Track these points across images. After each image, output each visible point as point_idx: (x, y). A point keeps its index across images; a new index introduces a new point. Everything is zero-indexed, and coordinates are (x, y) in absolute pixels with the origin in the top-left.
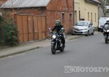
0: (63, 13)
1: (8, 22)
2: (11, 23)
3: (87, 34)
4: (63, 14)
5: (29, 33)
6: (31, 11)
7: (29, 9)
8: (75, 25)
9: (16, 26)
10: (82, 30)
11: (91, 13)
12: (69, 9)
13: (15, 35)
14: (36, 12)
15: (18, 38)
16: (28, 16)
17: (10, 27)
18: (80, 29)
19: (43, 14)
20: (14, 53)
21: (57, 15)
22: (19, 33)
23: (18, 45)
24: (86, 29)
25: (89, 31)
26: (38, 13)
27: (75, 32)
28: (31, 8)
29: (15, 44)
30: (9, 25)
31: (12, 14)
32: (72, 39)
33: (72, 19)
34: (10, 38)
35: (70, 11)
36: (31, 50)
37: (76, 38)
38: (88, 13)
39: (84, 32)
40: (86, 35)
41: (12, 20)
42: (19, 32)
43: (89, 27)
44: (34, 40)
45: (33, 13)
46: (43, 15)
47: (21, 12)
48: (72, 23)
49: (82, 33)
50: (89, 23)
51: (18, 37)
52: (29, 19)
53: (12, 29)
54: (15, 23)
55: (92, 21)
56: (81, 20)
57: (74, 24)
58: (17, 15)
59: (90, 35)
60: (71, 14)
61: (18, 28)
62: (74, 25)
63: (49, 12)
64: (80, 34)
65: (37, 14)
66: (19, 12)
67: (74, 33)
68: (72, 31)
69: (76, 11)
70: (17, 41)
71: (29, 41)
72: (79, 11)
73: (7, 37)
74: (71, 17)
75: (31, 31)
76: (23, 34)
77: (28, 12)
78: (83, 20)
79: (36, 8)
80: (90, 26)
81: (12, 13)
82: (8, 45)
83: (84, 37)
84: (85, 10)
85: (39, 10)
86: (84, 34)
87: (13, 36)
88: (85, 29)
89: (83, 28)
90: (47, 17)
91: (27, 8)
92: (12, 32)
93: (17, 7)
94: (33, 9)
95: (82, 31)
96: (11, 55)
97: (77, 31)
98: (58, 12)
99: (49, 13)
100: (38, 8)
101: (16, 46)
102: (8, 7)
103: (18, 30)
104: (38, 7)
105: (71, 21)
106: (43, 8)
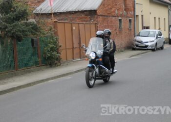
0: (120, 18)
1: (45, 32)
2: (50, 34)
3: (154, 48)
4: (120, 20)
5: (73, 48)
6: (75, 16)
7: (72, 13)
8: (137, 36)
9: (56, 39)
10: (147, 42)
11: (159, 18)
12: (127, 13)
13: (55, 50)
14: (82, 18)
15: (59, 55)
16: (73, 24)
17: (49, 39)
18: (143, 41)
19: (92, 20)
20: (56, 76)
21: (111, 22)
22: (60, 48)
23: (59, 65)
24: (153, 41)
25: (156, 43)
26: (86, 19)
27: (137, 46)
28: (76, 12)
29: (56, 64)
30: (47, 37)
31: (49, 22)
32: (133, 56)
33: (132, 27)
34: (49, 55)
35: (129, 15)
36: (78, 71)
37: (138, 54)
38: (155, 18)
39: (149, 45)
40: (153, 50)
41: (51, 30)
42: (60, 46)
43: (157, 38)
44: (80, 57)
45: (79, 19)
46: (93, 22)
47: (62, 18)
48: (133, 33)
49: (147, 46)
50: (157, 33)
51: (60, 53)
52: (74, 28)
53: (52, 42)
54: (55, 34)
55: (160, 29)
56: (144, 28)
57: (135, 34)
58: (58, 23)
59: (159, 49)
60: (130, 20)
61: (59, 41)
62: (135, 36)
63: (101, 17)
64: (144, 48)
65: (85, 21)
66: (58, 18)
67: (135, 47)
68: (133, 44)
69: (137, 16)
70: (58, 59)
71: (73, 59)
72: (142, 16)
73: (45, 53)
74: (131, 24)
75: (76, 45)
76: (66, 49)
77: (71, 19)
78: (148, 28)
79: (83, 12)
80: (159, 36)
81: (50, 20)
82: (46, 65)
83: (150, 52)
84: (150, 13)
85: (86, 15)
86: (150, 48)
87: (53, 52)
88: (151, 42)
89: (149, 40)
90: (99, 25)
91: (70, 13)
92: (51, 46)
93: (56, 11)
94: (79, 13)
95: (147, 44)
96: (52, 78)
97: (140, 45)
98: (114, 18)
99: (100, 19)
100: (85, 13)
101: (57, 66)
102: (44, 12)
103: (60, 44)
104: (85, 11)
105: (131, 30)
106: (92, 13)
